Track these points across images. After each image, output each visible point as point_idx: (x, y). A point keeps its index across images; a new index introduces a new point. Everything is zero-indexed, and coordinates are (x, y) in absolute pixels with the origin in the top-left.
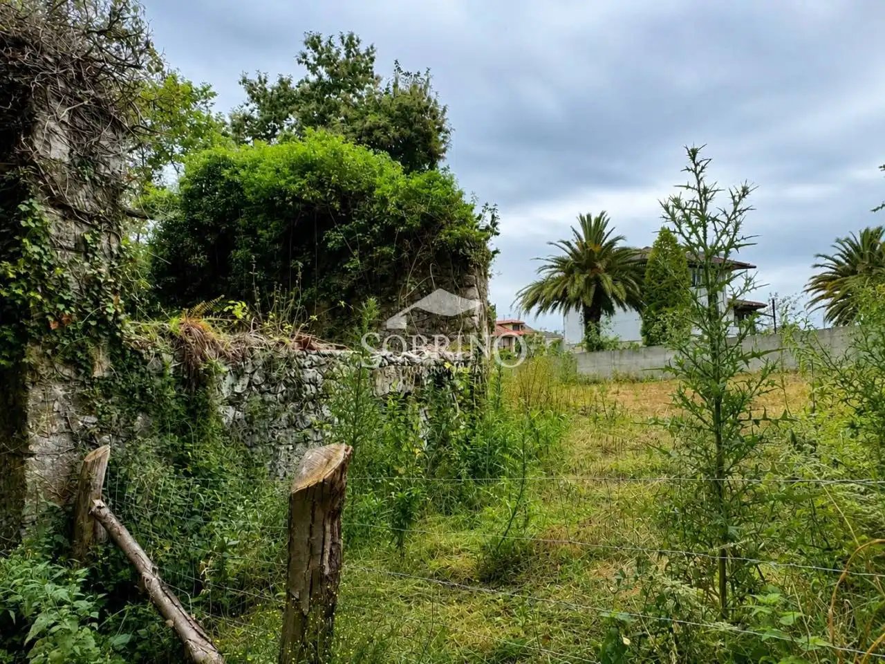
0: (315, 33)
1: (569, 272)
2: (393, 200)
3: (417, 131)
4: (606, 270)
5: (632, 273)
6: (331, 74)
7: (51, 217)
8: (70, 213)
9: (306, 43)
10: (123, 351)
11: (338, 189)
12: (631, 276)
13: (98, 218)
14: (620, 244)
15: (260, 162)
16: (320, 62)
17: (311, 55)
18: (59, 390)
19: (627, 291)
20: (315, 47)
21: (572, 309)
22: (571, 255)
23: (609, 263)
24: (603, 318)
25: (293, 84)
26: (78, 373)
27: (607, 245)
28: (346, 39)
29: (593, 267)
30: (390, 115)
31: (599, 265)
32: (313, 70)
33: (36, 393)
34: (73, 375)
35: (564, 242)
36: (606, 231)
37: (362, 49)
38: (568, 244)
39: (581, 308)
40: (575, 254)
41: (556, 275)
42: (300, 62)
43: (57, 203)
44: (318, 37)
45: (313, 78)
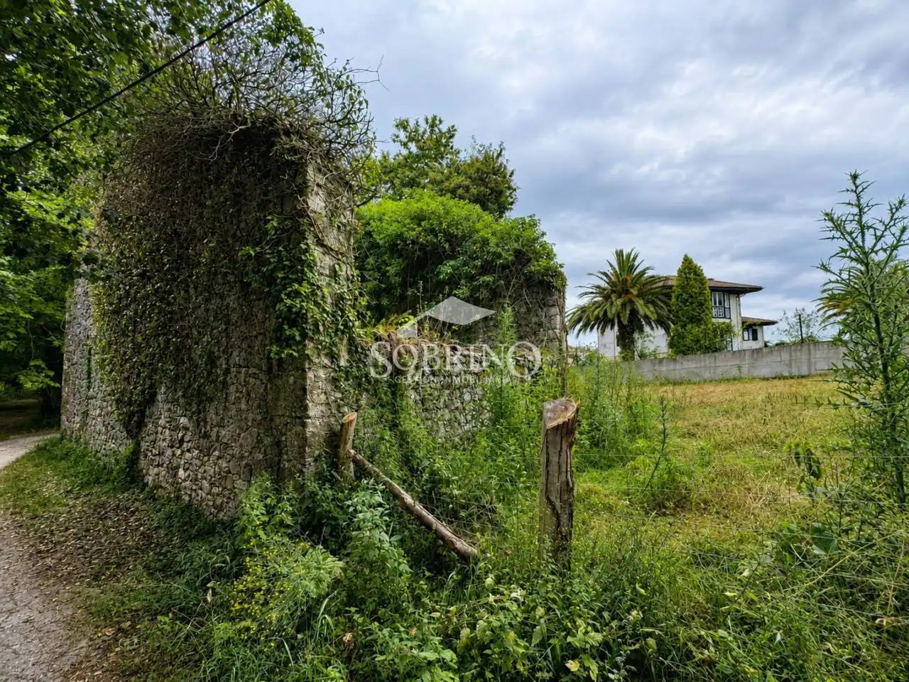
0: (404, 118)
1: (607, 298)
2: (493, 241)
3: (491, 189)
4: (638, 296)
5: (660, 296)
6: (421, 148)
7: (317, 252)
8: (328, 250)
9: (397, 126)
10: (356, 348)
11: (446, 233)
12: (660, 300)
13: (342, 254)
14: (649, 273)
15: (384, 215)
16: (411, 139)
17: (403, 135)
18: (322, 373)
19: (657, 312)
20: (405, 128)
21: (608, 330)
22: (608, 283)
23: (640, 290)
24: (636, 335)
25: (391, 156)
26: (332, 362)
27: (637, 275)
28: (430, 121)
29: (627, 292)
30: (470, 178)
31: (632, 290)
32: (405, 145)
33: (310, 375)
34: (329, 364)
35: (602, 273)
36: (636, 263)
37: (444, 128)
38: (605, 274)
39: (616, 328)
40: (611, 283)
41: (596, 299)
42: (394, 141)
43: (320, 243)
44: (407, 122)
45: (405, 152)
